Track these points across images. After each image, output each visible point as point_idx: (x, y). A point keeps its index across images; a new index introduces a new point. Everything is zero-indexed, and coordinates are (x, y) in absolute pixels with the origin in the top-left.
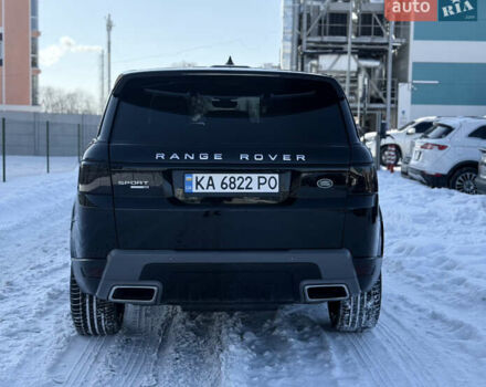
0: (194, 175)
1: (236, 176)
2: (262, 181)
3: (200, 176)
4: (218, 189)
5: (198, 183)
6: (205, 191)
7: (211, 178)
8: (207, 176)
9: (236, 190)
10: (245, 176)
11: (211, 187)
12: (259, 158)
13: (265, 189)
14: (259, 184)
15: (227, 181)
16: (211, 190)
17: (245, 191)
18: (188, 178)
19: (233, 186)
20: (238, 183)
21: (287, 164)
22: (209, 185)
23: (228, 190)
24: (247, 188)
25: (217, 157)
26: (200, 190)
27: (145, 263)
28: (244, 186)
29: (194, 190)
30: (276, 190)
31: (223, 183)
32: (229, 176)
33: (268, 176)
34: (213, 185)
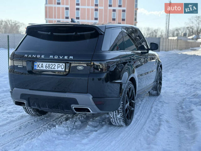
0: (37, 63)
1: (50, 64)
2: (59, 66)
3: (39, 63)
4: (44, 69)
5: (38, 66)
6: (40, 69)
7: (42, 64)
9: (50, 69)
10: (53, 64)
11: (42, 67)
12: (56, 57)
13: (60, 69)
14: (58, 67)
15: (47, 65)
16: (42, 69)
18: (35, 64)
19: (49, 67)
20: (51, 66)
22: (41, 67)
23: (48, 69)
24: (54, 68)
28: (53, 67)
29: (37, 69)
31: (46, 66)
32: (48, 63)
34: (43, 67)
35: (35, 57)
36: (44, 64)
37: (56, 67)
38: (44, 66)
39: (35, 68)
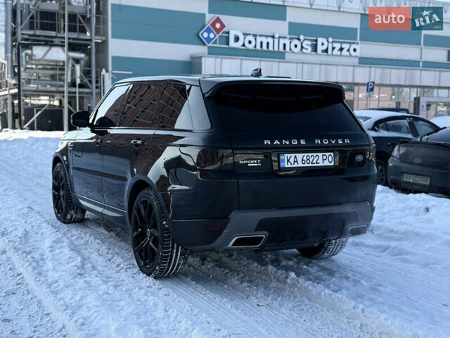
0: (286, 155)
1: (310, 155)
2: (325, 157)
3: (289, 155)
5: (288, 161)
6: (293, 166)
7: (295, 157)
8: (293, 155)
9: (310, 165)
10: (315, 154)
11: (296, 163)
12: (326, 142)
14: (323, 160)
15: (305, 158)
16: (296, 165)
17: (315, 165)
18: (282, 157)
20: (311, 159)
21: (340, 146)
22: (295, 161)
23: (306, 165)
24: (317, 163)
25: (303, 142)
26: (290, 166)
27: (260, 219)
28: (314, 161)
29: (286, 166)
30: (332, 164)
31: (303, 160)
32: (306, 155)
33: (327, 154)
34: (297, 161)
35: (288, 143)
36: (300, 156)
37: (320, 160)
38: (300, 160)
39: (282, 165)
